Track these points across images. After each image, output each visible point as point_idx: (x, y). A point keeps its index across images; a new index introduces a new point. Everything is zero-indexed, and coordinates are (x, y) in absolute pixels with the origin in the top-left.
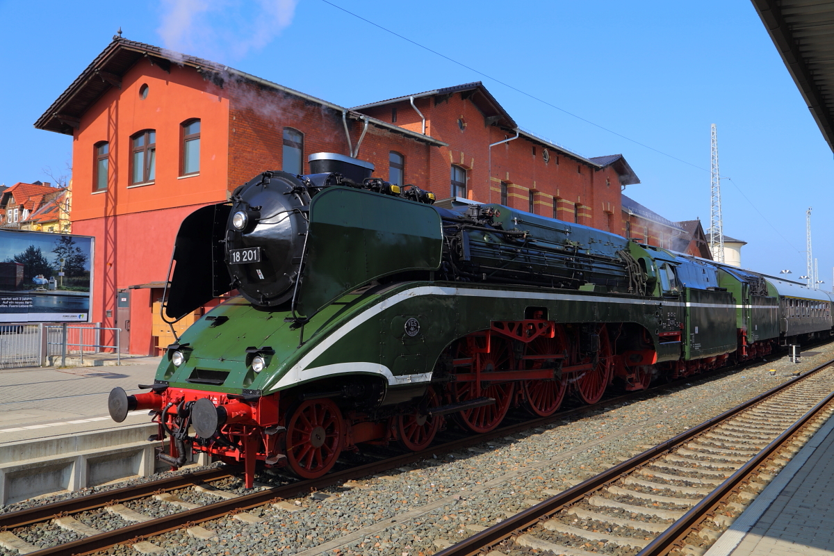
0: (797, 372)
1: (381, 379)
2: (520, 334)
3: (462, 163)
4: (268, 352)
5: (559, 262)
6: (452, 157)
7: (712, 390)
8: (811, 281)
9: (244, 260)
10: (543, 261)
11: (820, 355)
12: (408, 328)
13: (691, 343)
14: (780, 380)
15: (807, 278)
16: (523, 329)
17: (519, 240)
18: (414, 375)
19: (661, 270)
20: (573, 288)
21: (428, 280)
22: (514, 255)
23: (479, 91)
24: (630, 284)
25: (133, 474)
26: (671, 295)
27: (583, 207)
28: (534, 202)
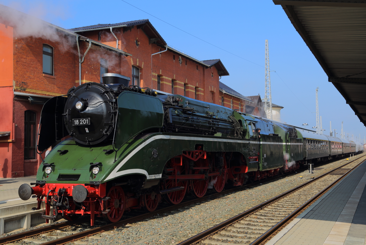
0: (312, 177)
1: (143, 176)
2: (192, 157)
3: (138, 65)
4: (100, 165)
5: (205, 122)
6: (132, 61)
7: (273, 186)
8: (318, 129)
9: (81, 124)
10: (199, 122)
11: (323, 169)
12: (154, 154)
13: (263, 162)
14: (305, 181)
15: (316, 128)
16: (194, 155)
17: (189, 112)
18: (156, 175)
19: (249, 126)
20: (212, 135)
21: (158, 132)
22: (187, 119)
23: (147, 24)
24: (235, 132)
25: (21, 228)
26: (254, 138)
27: (199, 89)
28: (174, 86)
